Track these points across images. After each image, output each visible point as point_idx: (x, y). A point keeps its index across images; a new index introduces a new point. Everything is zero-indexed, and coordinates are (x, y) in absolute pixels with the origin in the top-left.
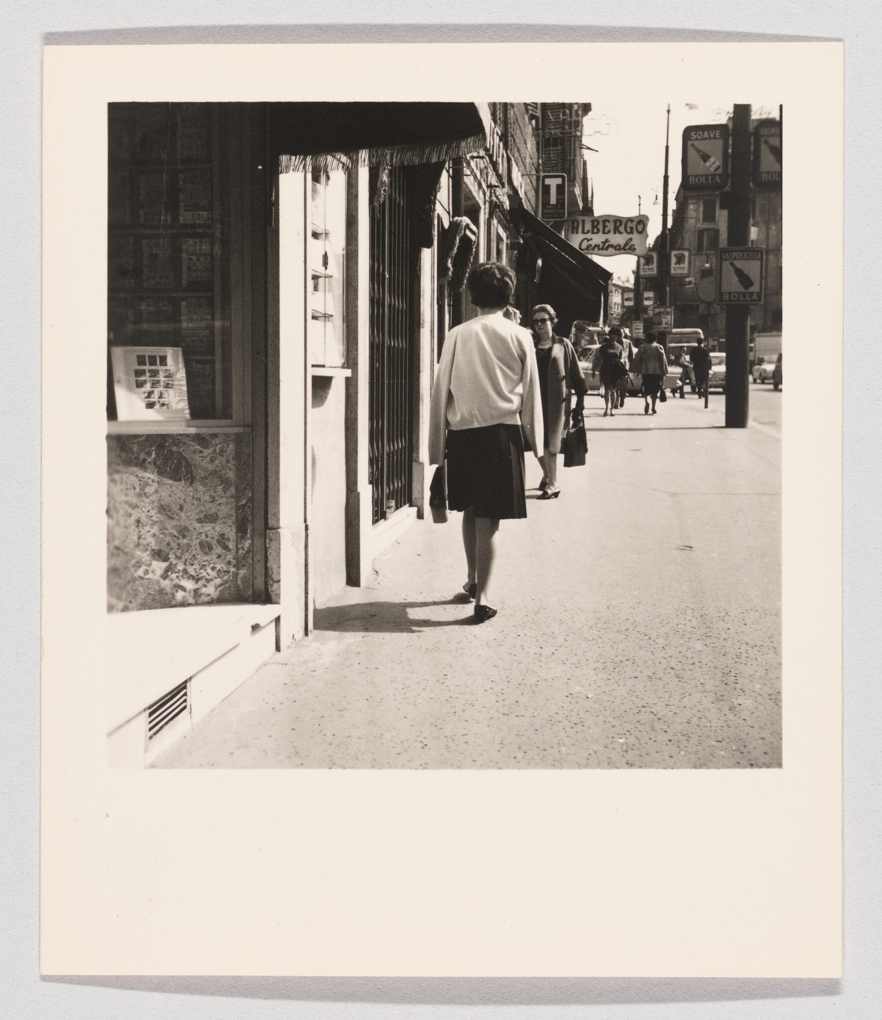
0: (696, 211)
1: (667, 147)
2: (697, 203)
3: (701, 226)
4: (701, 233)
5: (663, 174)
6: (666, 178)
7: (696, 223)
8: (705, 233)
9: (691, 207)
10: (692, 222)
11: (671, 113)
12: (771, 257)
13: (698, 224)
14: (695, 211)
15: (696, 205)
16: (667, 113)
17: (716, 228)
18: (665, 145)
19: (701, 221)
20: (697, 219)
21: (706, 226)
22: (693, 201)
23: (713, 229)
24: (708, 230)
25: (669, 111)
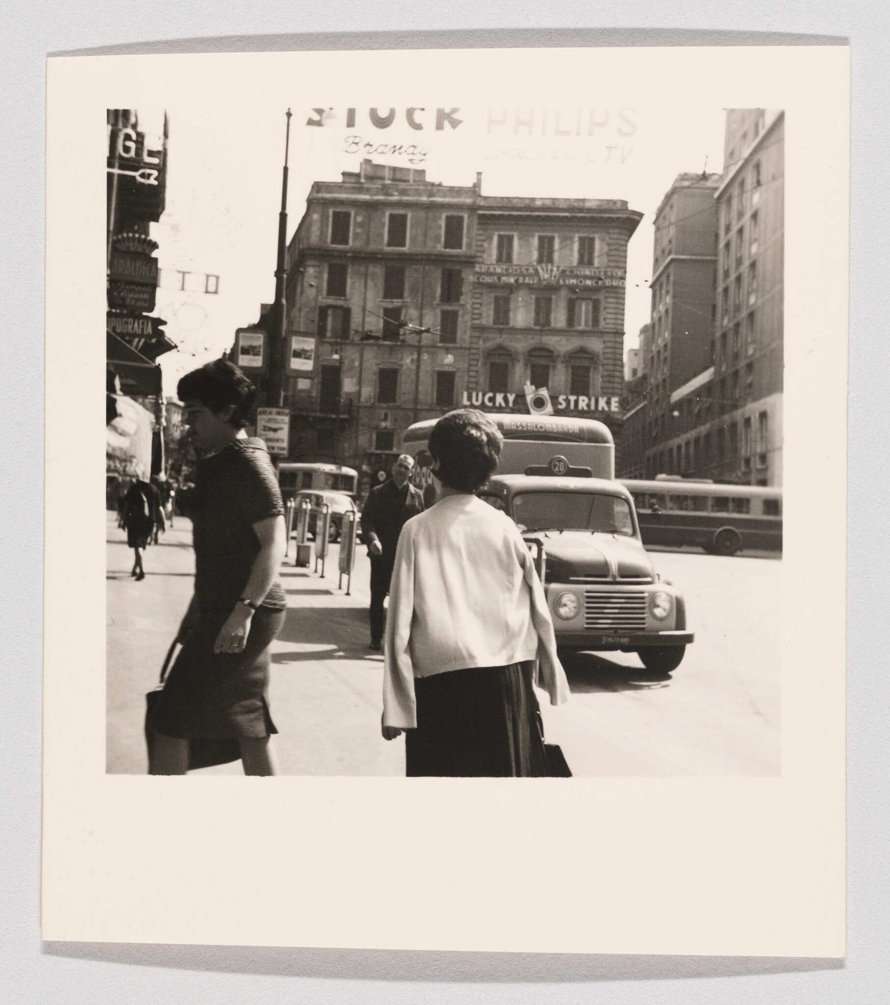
0: (318, 277)
1: (286, 169)
2: (319, 266)
3: (324, 301)
4: (323, 311)
5: (279, 210)
6: (283, 217)
7: (317, 295)
8: (330, 312)
9: (311, 271)
10: (311, 293)
11: (292, 118)
12: (425, 357)
13: (320, 298)
14: (316, 277)
15: (317, 269)
16: (285, 117)
17: (346, 306)
18: (284, 165)
19: (324, 293)
20: (319, 289)
21: (331, 301)
22: (315, 263)
23: (341, 307)
24: (335, 307)
25: (289, 115)
